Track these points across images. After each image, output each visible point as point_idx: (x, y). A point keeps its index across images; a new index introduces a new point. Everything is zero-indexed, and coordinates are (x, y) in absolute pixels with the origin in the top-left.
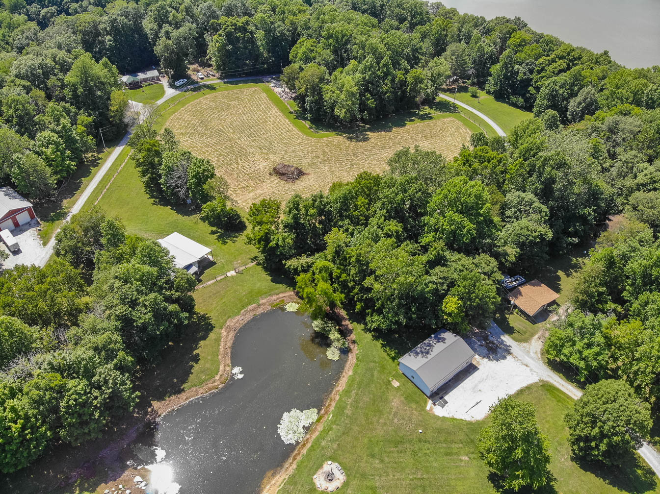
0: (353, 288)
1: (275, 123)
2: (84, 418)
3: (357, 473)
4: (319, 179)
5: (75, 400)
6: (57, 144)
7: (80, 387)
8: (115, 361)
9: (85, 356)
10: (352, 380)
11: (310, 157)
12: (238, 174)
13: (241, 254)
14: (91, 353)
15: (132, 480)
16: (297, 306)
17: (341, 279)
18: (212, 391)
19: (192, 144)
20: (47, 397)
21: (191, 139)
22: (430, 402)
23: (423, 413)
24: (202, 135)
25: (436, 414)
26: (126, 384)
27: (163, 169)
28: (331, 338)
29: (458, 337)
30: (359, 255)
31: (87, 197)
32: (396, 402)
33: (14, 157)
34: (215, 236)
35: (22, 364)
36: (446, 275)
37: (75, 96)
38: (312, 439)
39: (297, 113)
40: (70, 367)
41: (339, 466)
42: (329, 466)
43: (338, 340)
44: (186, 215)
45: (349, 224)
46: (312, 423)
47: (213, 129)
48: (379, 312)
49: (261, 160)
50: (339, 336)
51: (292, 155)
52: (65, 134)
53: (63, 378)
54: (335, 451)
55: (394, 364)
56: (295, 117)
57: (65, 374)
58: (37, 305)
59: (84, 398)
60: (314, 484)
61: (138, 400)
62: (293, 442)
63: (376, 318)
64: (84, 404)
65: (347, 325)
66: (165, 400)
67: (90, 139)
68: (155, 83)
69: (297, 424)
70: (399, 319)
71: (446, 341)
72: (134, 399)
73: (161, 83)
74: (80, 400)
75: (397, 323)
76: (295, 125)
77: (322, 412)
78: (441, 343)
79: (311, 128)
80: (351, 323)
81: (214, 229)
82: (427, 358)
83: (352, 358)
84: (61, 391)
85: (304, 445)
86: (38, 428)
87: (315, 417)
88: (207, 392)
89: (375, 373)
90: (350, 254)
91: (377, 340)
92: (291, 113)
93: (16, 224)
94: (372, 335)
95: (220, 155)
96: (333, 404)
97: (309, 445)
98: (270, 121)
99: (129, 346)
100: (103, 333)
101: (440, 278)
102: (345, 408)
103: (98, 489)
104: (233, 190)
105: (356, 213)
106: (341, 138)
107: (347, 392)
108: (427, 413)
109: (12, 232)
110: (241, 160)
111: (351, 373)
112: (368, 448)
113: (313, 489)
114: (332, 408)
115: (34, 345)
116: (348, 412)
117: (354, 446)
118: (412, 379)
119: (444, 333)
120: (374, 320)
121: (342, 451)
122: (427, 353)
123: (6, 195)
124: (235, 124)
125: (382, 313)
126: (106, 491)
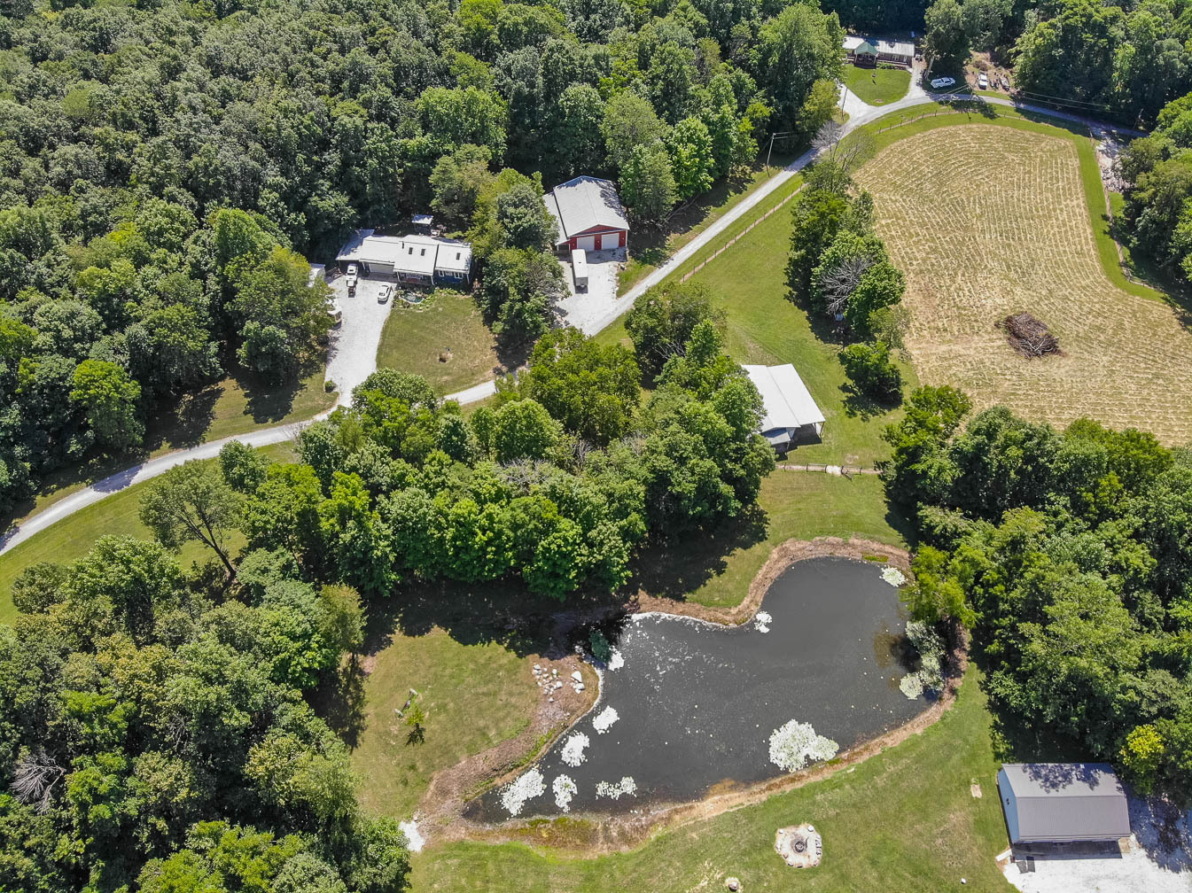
0: (1004, 614)
1: (1065, 225)
2: (558, 571)
3: (837, 867)
4: (1079, 373)
5: (559, 546)
6: (701, 144)
7: (572, 533)
8: (624, 522)
9: (594, 500)
10: (913, 743)
11: (1088, 322)
12: (942, 300)
13: (867, 446)
14: (601, 499)
15: (571, 672)
16: (902, 580)
17: (991, 590)
18: (718, 625)
19: (900, 211)
20: (531, 526)
21: (904, 200)
22: (1008, 853)
23: (986, 859)
24: (924, 199)
25: (1006, 874)
26: (622, 558)
27: (828, 257)
28: (924, 662)
29: (1122, 794)
30: (1041, 578)
31: (703, 243)
32: (957, 816)
33: (636, 148)
34: (844, 396)
35: (523, 468)
36: (1168, 692)
37: (763, 63)
38: (808, 781)
39: (1115, 224)
40: (572, 501)
41: (820, 840)
42: (807, 831)
43: (932, 673)
44: (822, 340)
45: (1065, 506)
46: (822, 760)
47: (948, 195)
48: (1021, 678)
49: (997, 289)
50: (937, 667)
51: (1059, 304)
52: (719, 131)
53: (559, 512)
54: (828, 818)
55: (992, 764)
56: (1107, 229)
57: (563, 508)
58: (573, 397)
59: (569, 548)
60: (774, 839)
61: (625, 583)
62: (782, 766)
63: (1009, 682)
64: (564, 556)
65: (960, 660)
66: (657, 598)
67: (752, 146)
68: (900, 68)
69: (801, 746)
70: (1044, 710)
71: (1095, 787)
72: (621, 578)
73: (910, 70)
74: (564, 549)
75: (1038, 712)
76: (1100, 246)
77: (845, 755)
78: (1087, 785)
79: (1125, 265)
80: (968, 661)
81: (850, 382)
82: (1048, 792)
83: (934, 713)
84: (551, 526)
85: (793, 780)
86: (506, 550)
87: (830, 755)
88: (711, 621)
89: (956, 758)
90: (1032, 561)
91: (991, 712)
92: (1105, 218)
93: (598, 245)
94: (990, 701)
95: (934, 251)
96: (866, 756)
97: (798, 785)
98: (1057, 219)
99: (650, 510)
100: (628, 479)
101: (1155, 692)
102: (878, 773)
103: (530, 657)
104: (918, 325)
105: (1089, 497)
106: (1169, 311)
107: (896, 755)
108: (993, 864)
109: (587, 254)
110: (963, 275)
111: (919, 732)
112: (874, 848)
113: (769, 844)
114: (860, 760)
115: (547, 449)
116: (880, 781)
117: (856, 831)
118: (1005, 803)
119: (1105, 772)
120: (1004, 683)
121: (837, 826)
122: (1054, 785)
123: (603, 195)
124: (993, 199)
125: (1025, 682)
126: (537, 667)
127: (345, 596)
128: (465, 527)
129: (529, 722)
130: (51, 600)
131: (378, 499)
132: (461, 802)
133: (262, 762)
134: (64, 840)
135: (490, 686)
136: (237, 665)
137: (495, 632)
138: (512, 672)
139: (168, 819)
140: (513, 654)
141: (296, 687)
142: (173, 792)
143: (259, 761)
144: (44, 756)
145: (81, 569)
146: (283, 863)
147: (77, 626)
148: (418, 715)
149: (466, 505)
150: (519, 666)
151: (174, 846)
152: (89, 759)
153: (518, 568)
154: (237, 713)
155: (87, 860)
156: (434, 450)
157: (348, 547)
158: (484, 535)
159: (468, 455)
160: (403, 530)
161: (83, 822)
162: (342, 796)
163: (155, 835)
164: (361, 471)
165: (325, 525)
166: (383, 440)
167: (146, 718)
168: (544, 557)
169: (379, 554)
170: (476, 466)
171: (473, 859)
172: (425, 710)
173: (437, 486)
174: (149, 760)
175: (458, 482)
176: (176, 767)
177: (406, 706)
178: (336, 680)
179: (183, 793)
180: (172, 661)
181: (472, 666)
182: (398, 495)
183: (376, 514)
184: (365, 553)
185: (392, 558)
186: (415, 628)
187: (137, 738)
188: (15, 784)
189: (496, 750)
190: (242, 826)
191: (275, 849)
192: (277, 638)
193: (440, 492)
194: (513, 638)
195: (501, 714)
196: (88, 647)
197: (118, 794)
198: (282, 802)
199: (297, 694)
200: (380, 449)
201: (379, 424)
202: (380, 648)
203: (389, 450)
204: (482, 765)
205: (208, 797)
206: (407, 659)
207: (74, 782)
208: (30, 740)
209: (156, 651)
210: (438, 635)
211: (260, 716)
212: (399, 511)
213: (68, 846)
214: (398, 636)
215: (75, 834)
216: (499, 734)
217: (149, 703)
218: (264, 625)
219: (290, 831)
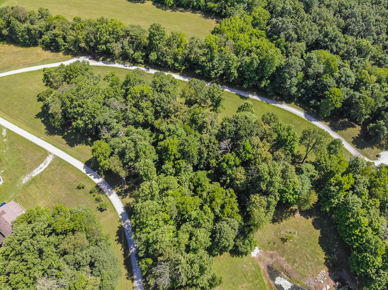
2: (360, 264)
5: (369, 261)
7: (377, 263)
15: (328, 284)
20: (371, 247)
59: (371, 265)
64: (367, 265)
74: (370, 263)
84: (375, 254)
103: (326, 267)
126: (324, 272)
127: (314, 198)
128: (357, 224)
129: (305, 276)
130: (269, 123)
131: (350, 191)
132: (271, 263)
133: (255, 199)
134: (214, 160)
135: (310, 258)
136: (278, 179)
137: (328, 252)
138: (319, 263)
139: (230, 182)
140: (324, 261)
141: (280, 198)
142: (237, 180)
143: (255, 198)
144: (231, 145)
145: (281, 125)
146: (233, 218)
147: (266, 133)
148: (290, 238)
149: (365, 221)
150: (321, 265)
151: (225, 187)
152: (235, 156)
153: (354, 249)
154: (265, 185)
155: (212, 168)
156: (378, 200)
157: (329, 190)
158: (359, 232)
159: (384, 212)
160: (345, 204)
161: (220, 162)
162: (257, 226)
163: (225, 181)
164: (356, 181)
165: (332, 180)
166: (371, 182)
167: (252, 163)
168: (363, 257)
169: (333, 201)
170: (382, 217)
171: (257, 275)
172: (292, 239)
173: (366, 207)
174: (242, 169)
175: (372, 214)
176: (244, 177)
177: (291, 233)
178: (288, 208)
179: (238, 182)
180: (270, 161)
181: (313, 248)
182: (355, 196)
183: (345, 193)
184: (331, 197)
185: (334, 205)
186: (316, 225)
187: (245, 164)
188: (221, 142)
189: (292, 268)
190: (237, 202)
191: (235, 214)
192: (291, 185)
193: (365, 209)
194: (329, 258)
195: (303, 265)
196: (262, 139)
197: (230, 167)
198: (248, 210)
199: (278, 199)
200: (368, 183)
201: (376, 178)
202: (304, 216)
203: (369, 185)
204: (285, 265)
205: (240, 189)
206: (305, 226)
207: (228, 155)
208: (233, 140)
209: (270, 156)
210: (318, 233)
211: (267, 192)
212: (350, 200)
213: (213, 162)
214: (310, 220)
215: (217, 162)
216: (297, 268)
217: (256, 162)
218: (293, 180)
219: (241, 215)
